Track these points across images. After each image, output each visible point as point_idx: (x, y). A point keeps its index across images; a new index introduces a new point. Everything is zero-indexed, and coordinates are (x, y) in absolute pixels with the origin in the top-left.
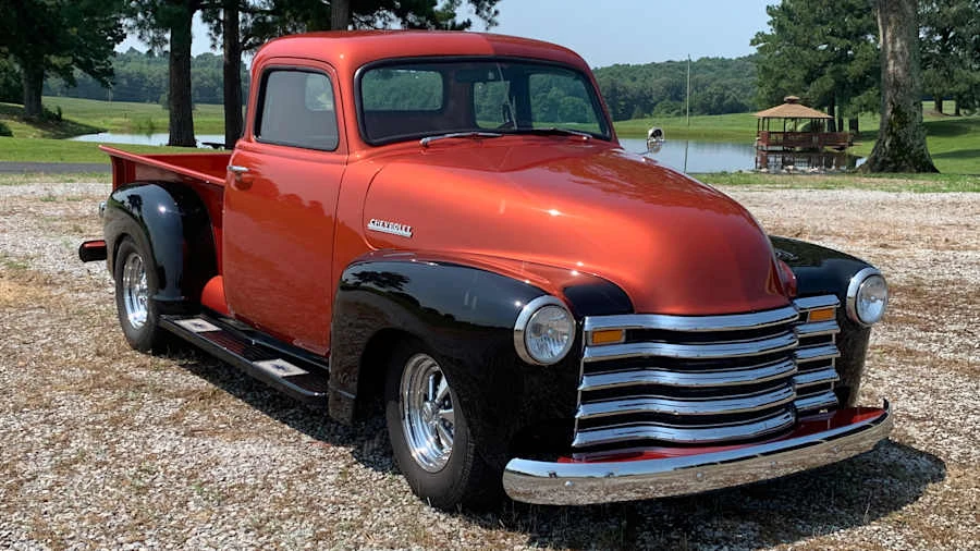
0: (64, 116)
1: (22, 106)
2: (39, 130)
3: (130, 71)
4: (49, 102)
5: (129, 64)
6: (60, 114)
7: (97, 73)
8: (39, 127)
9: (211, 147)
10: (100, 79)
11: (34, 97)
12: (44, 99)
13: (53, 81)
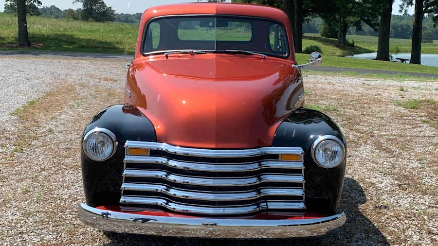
0: (355, 44)
1: (337, 40)
2: (342, 51)
3: (403, 24)
4: (350, 38)
5: (403, 21)
6: (354, 43)
7: (372, 25)
8: (342, 49)
9: (400, 61)
10: (374, 28)
11: (342, 35)
12: (348, 36)
13: (352, 29)
